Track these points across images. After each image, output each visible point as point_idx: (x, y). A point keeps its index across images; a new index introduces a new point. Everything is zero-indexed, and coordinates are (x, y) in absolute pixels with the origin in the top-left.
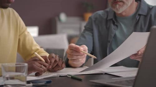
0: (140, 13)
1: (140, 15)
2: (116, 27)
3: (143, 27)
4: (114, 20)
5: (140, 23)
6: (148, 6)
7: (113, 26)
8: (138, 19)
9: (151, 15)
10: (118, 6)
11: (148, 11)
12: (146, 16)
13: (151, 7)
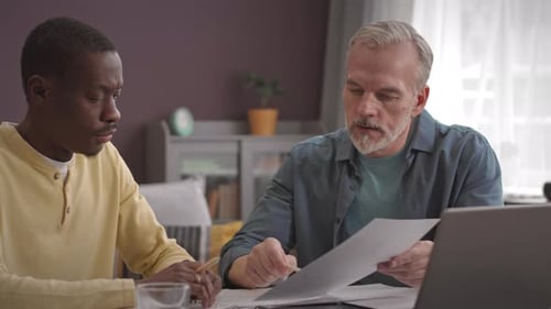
0: (416, 146)
1: (415, 152)
2: (355, 182)
3: (424, 182)
4: (351, 162)
5: (415, 174)
6: (437, 126)
7: (348, 182)
8: (410, 161)
9: (443, 152)
10: (366, 137)
11: (436, 140)
12: (430, 155)
13: (443, 131)
